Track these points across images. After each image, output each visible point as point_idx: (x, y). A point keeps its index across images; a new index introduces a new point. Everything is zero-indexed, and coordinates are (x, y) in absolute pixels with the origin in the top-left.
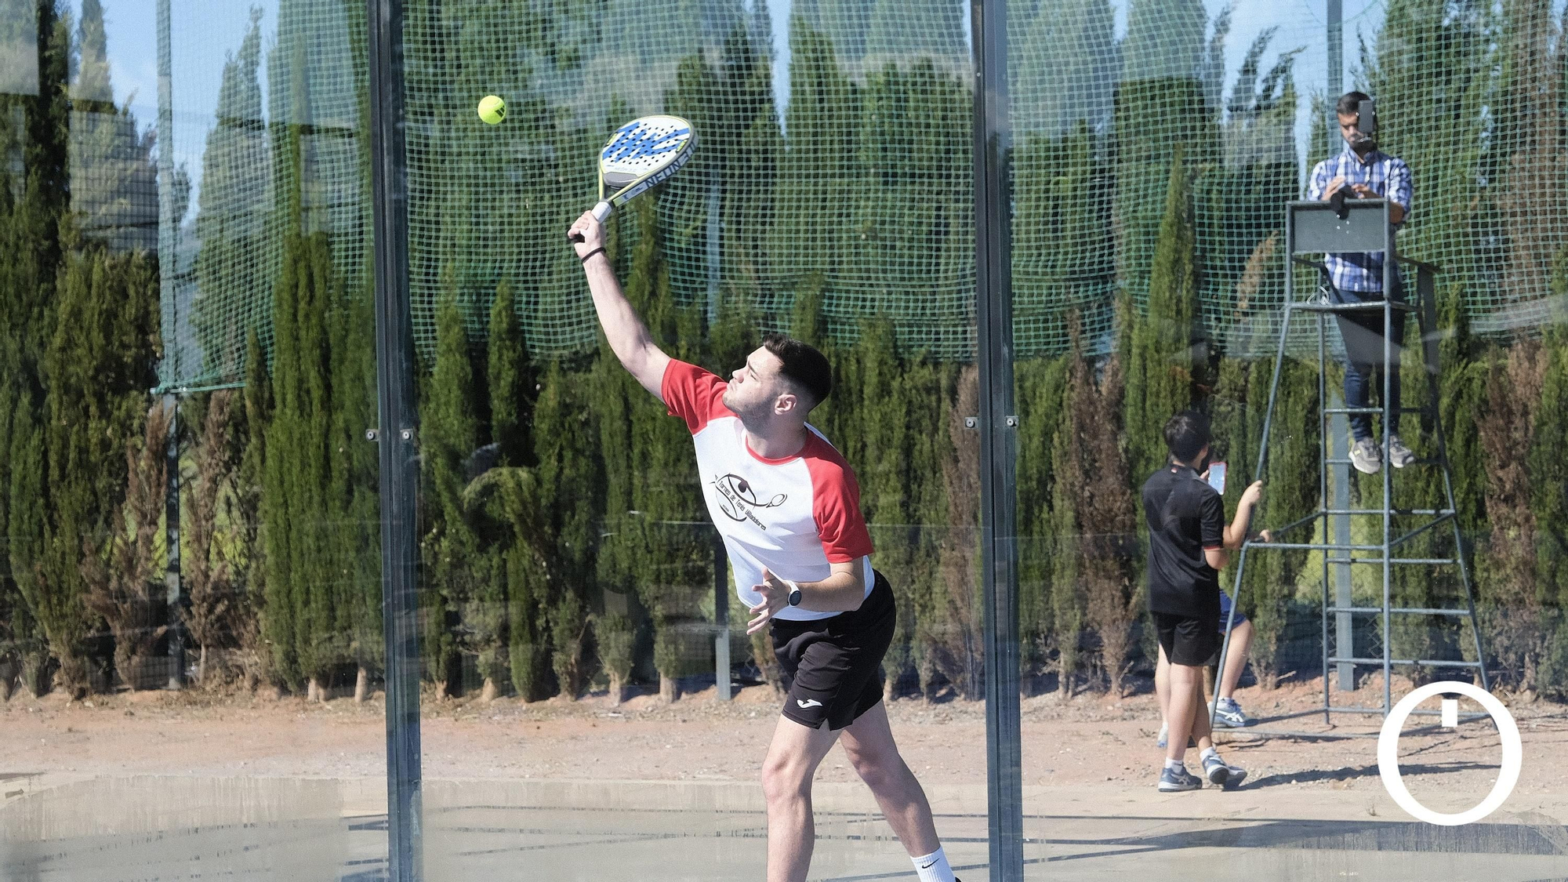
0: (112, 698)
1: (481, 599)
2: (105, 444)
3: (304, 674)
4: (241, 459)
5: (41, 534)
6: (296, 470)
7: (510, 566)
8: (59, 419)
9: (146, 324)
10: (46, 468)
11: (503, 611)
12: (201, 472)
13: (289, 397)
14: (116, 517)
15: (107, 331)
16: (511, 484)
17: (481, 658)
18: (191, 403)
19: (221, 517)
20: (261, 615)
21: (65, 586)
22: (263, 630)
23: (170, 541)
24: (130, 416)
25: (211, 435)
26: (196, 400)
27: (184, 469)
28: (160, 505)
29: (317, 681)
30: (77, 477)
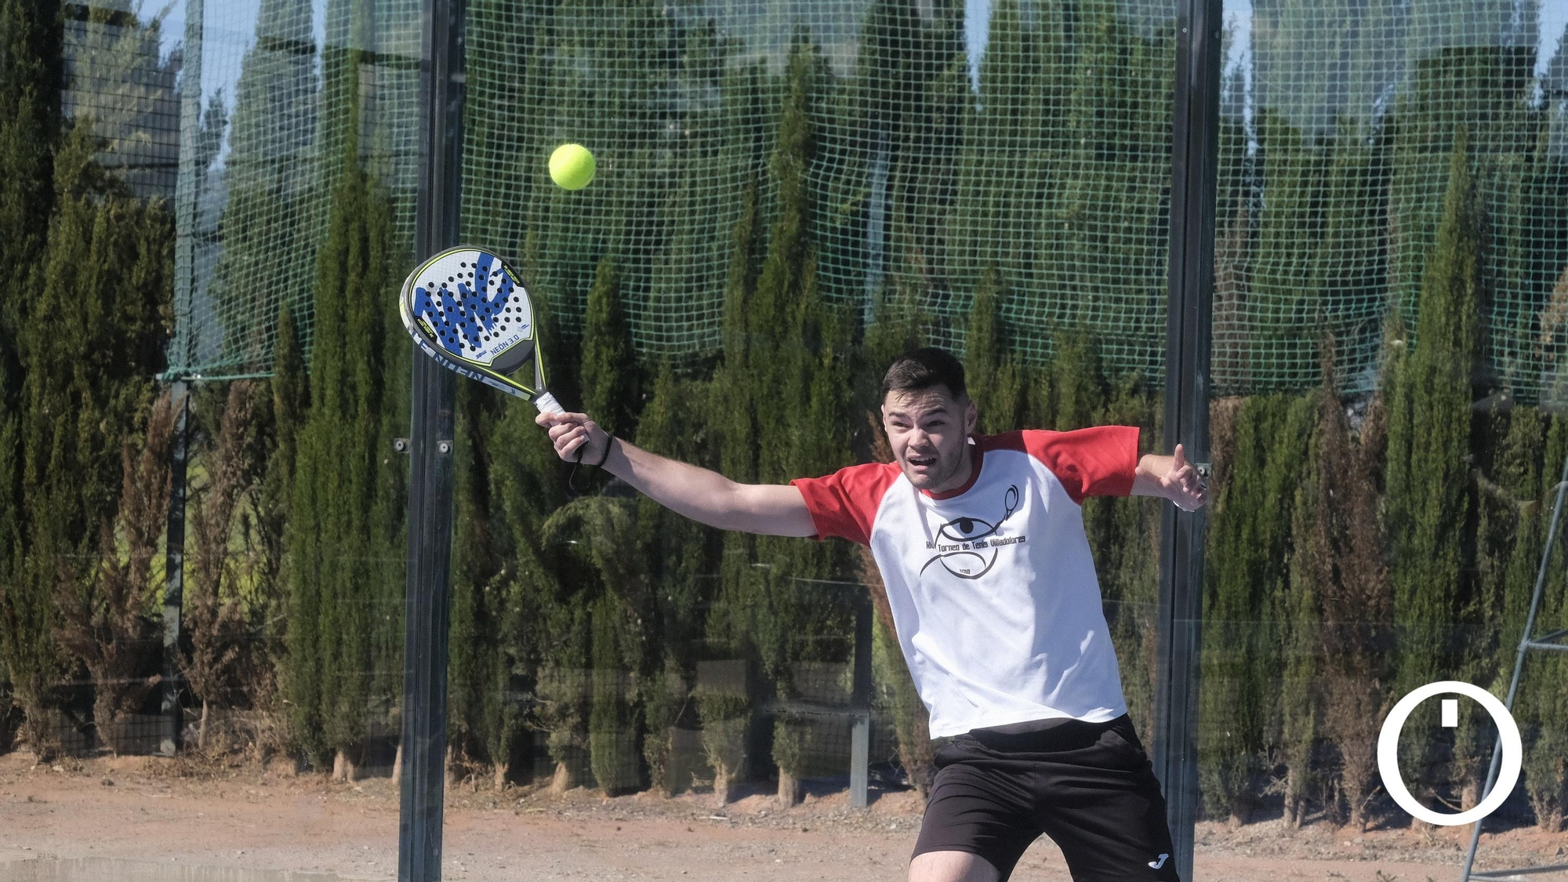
0: (88, 762)
1: (558, 663)
2: (97, 442)
3: (330, 745)
4: (264, 469)
5: (10, 550)
6: (332, 486)
7: (596, 621)
8: (40, 405)
9: (156, 291)
10: (20, 466)
11: (583, 678)
12: (214, 483)
13: (329, 392)
14: (104, 531)
15: (107, 298)
16: (599, 521)
17: (554, 736)
18: (205, 394)
19: (236, 543)
20: (278, 667)
21: (37, 616)
22: (280, 686)
23: (171, 567)
24: (130, 408)
25: (228, 436)
26: (212, 391)
27: (193, 478)
28: (161, 521)
29: (345, 754)
30: (59, 481)
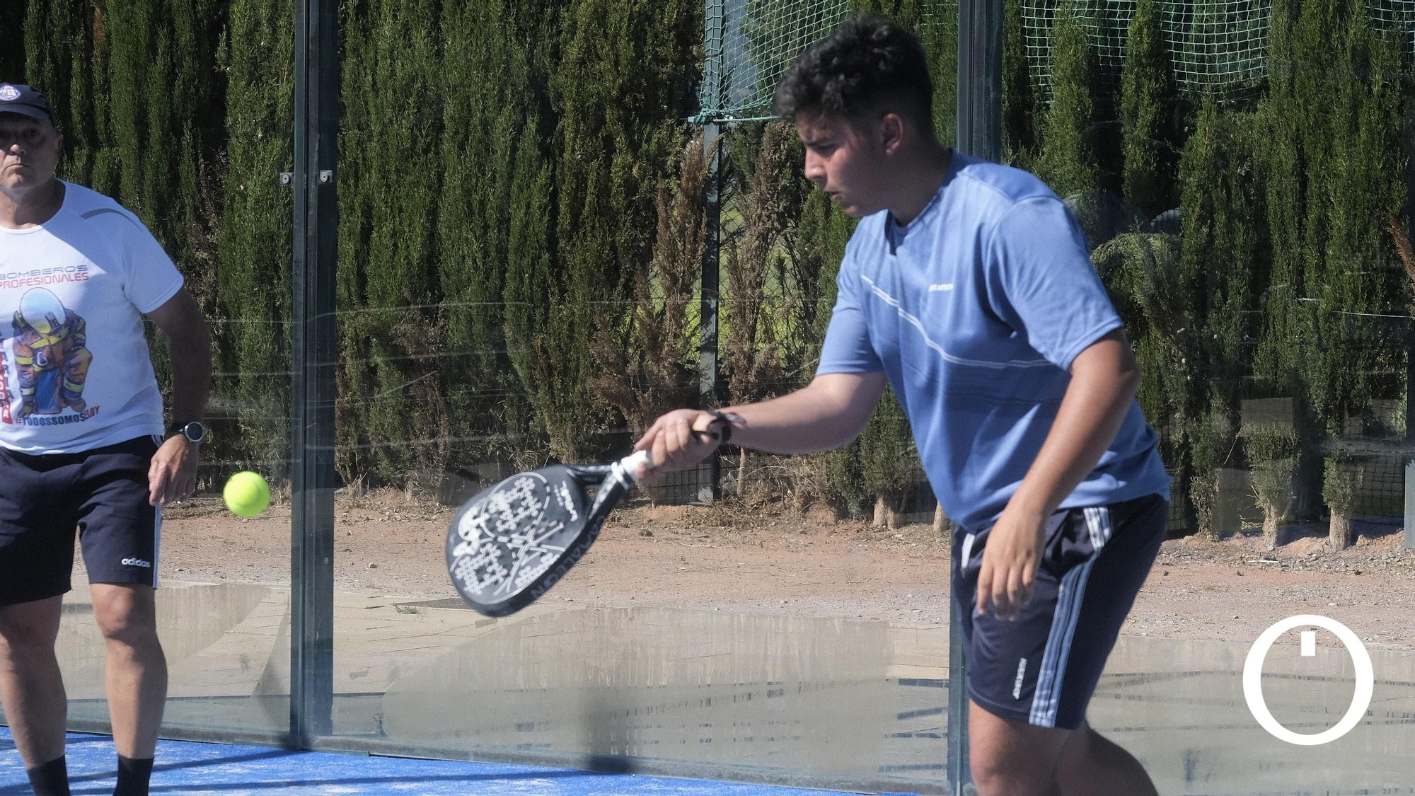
0: (626, 513)
2: (631, 187)
3: (869, 492)
4: (799, 211)
5: (545, 299)
8: (573, 151)
9: (688, 31)
10: (555, 213)
12: (749, 227)
14: (638, 278)
15: (638, 37)
16: (1140, 255)
18: (739, 136)
19: (771, 286)
21: (573, 365)
23: (706, 313)
24: (663, 152)
25: (762, 179)
26: (745, 132)
27: (727, 222)
28: (696, 266)
29: (885, 500)
30: (593, 228)
